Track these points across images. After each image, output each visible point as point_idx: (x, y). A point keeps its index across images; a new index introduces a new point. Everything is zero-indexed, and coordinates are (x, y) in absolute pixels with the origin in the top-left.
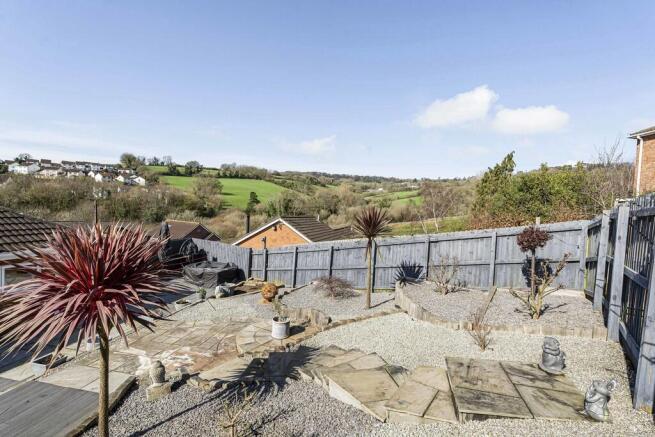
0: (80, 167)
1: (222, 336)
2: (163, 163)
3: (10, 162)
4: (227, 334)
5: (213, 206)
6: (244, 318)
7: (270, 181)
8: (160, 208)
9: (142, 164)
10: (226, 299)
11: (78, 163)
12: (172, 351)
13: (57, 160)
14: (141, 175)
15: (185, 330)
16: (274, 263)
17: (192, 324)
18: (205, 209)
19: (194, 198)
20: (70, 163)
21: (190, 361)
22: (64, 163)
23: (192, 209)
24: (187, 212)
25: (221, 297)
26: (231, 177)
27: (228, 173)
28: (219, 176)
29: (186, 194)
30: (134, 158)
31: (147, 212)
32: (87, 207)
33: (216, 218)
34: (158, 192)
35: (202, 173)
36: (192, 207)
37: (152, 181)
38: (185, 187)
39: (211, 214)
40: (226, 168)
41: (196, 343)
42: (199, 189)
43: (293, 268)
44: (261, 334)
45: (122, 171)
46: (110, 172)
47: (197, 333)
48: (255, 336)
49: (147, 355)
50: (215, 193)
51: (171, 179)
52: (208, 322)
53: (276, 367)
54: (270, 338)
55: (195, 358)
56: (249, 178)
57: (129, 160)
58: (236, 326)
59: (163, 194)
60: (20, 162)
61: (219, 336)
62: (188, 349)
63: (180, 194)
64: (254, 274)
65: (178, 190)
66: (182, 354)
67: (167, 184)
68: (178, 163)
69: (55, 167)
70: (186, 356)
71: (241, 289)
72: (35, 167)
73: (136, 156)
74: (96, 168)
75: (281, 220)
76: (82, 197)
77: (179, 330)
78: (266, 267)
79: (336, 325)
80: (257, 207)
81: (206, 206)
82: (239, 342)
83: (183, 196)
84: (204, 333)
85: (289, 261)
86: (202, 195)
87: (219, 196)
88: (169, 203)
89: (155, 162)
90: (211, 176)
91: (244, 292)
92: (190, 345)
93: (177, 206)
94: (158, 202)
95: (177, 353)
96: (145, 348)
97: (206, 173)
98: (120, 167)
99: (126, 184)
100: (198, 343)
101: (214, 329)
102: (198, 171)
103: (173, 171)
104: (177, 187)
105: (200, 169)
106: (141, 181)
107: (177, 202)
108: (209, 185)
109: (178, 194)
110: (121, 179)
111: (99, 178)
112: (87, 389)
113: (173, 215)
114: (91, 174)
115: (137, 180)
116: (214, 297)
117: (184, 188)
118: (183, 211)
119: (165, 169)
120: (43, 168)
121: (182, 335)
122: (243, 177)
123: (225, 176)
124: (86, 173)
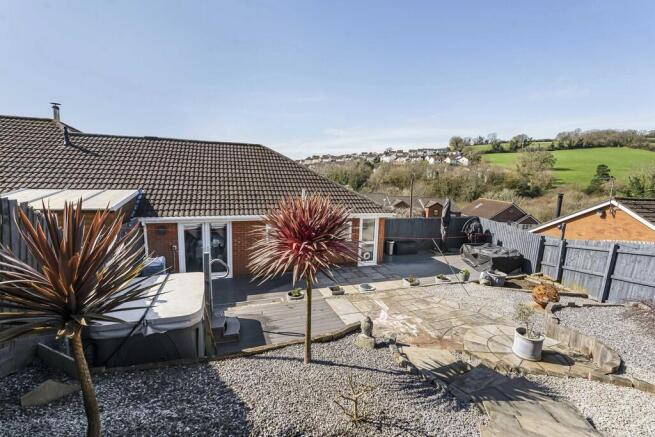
0: (420, 153)
1: (459, 323)
2: (487, 141)
3: (381, 155)
4: (465, 323)
5: (538, 184)
6: (496, 315)
7: (640, 147)
8: (479, 186)
9: (468, 145)
10: (489, 288)
11: (419, 150)
12: (406, 317)
13: (406, 150)
14: (465, 156)
15: (428, 303)
16: (574, 261)
17: (437, 300)
18: (528, 188)
19: (517, 176)
20: (414, 151)
21: (414, 332)
22: (411, 151)
23: (513, 187)
24: (506, 191)
25: (486, 284)
26: (571, 147)
27: (566, 144)
28: (552, 148)
29: (507, 171)
30: (461, 140)
31: (466, 191)
32: (419, 186)
33: (541, 199)
34: (478, 171)
35: (531, 146)
36: (512, 185)
37: (475, 160)
38: (508, 165)
39: (536, 193)
40: (564, 137)
41: (430, 319)
42: (524, 166)
43: (605, 275)
44: (500, 340)
45: (450, 153)
46: (440, 155)
47: (436, 310)
48: (490, 339)
49: (388, 311)
50: (543, 169)
51: (493, 157)
52: (454, 304)
53: (474, 382)
54: (508, 350)
55: (421, 331)
56: (600, 146)
57: (457, 143)
58: (480, 320)
59: (483, 172)
60: (387, 154)
61: (455, 322)
62: (419, 321)
63: (501, 172)
64: (544, 270)
65: (499, 168)
66: (412, 323)
67: (489, 162)
68: (502, 139)
69: (405, 155)
70: (414, 326)
71: (518, 283)
72: (394, 156)
73: (463, 138)
74: (432, 153)
75: (614, 202)
76: (419, 177)
77: (424, 301)
78: (562, 263)
79: (626, 383)
80: (607, 185)
81: (529, 184)
82: (468, 337)
83: (503, 174)
84: (443, 312)
85: (599, 263)
86: (526, 172)
87: (549, 173)
88: (488, 182)
89: (480, 142)
90: (541, 150)
91: (520, 287)
92: (424, 319)
93: (495, 184)
94: (477, 180)
95: (409, 321)
96: (390, 306)
97: (535, 146)
98: (449, 149)
99: (451, 164)
100: (432, 320)
101: (455, 314)
102: (525, 145)
103: (497, 148)
104: (499, 165)
105: (527, 143)
106: (464, 161)
107: (497, 181)
108: (536, 160)
109: (497, 172)
110: (448, 160)
111: (431, 161)
112: (342, 317)
113: (490, 194)
114: (427, 158)
115: (461, 161)
116: (478, 282)
117: (504, 165)
118: (501, 189)
119: (488, 147)
120: (398, 157)
121: (423, 307)
122: (590, 146)
123: (561, 147)
124: (424, 157)
